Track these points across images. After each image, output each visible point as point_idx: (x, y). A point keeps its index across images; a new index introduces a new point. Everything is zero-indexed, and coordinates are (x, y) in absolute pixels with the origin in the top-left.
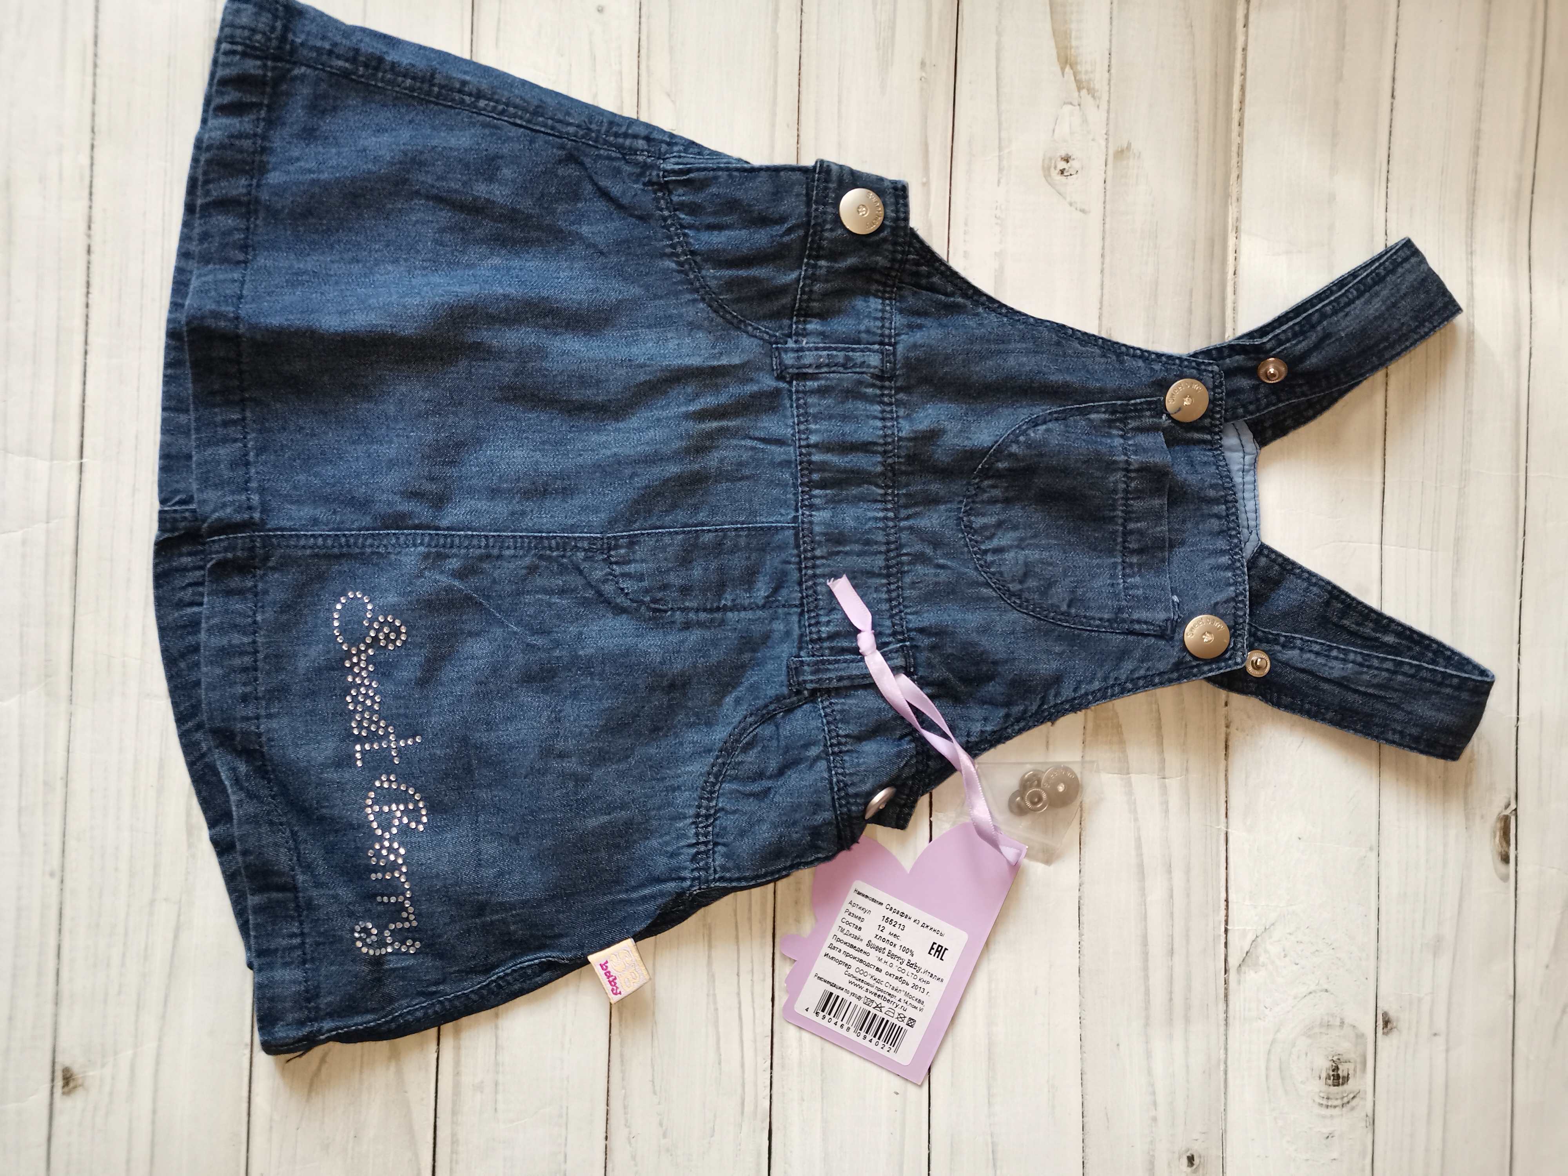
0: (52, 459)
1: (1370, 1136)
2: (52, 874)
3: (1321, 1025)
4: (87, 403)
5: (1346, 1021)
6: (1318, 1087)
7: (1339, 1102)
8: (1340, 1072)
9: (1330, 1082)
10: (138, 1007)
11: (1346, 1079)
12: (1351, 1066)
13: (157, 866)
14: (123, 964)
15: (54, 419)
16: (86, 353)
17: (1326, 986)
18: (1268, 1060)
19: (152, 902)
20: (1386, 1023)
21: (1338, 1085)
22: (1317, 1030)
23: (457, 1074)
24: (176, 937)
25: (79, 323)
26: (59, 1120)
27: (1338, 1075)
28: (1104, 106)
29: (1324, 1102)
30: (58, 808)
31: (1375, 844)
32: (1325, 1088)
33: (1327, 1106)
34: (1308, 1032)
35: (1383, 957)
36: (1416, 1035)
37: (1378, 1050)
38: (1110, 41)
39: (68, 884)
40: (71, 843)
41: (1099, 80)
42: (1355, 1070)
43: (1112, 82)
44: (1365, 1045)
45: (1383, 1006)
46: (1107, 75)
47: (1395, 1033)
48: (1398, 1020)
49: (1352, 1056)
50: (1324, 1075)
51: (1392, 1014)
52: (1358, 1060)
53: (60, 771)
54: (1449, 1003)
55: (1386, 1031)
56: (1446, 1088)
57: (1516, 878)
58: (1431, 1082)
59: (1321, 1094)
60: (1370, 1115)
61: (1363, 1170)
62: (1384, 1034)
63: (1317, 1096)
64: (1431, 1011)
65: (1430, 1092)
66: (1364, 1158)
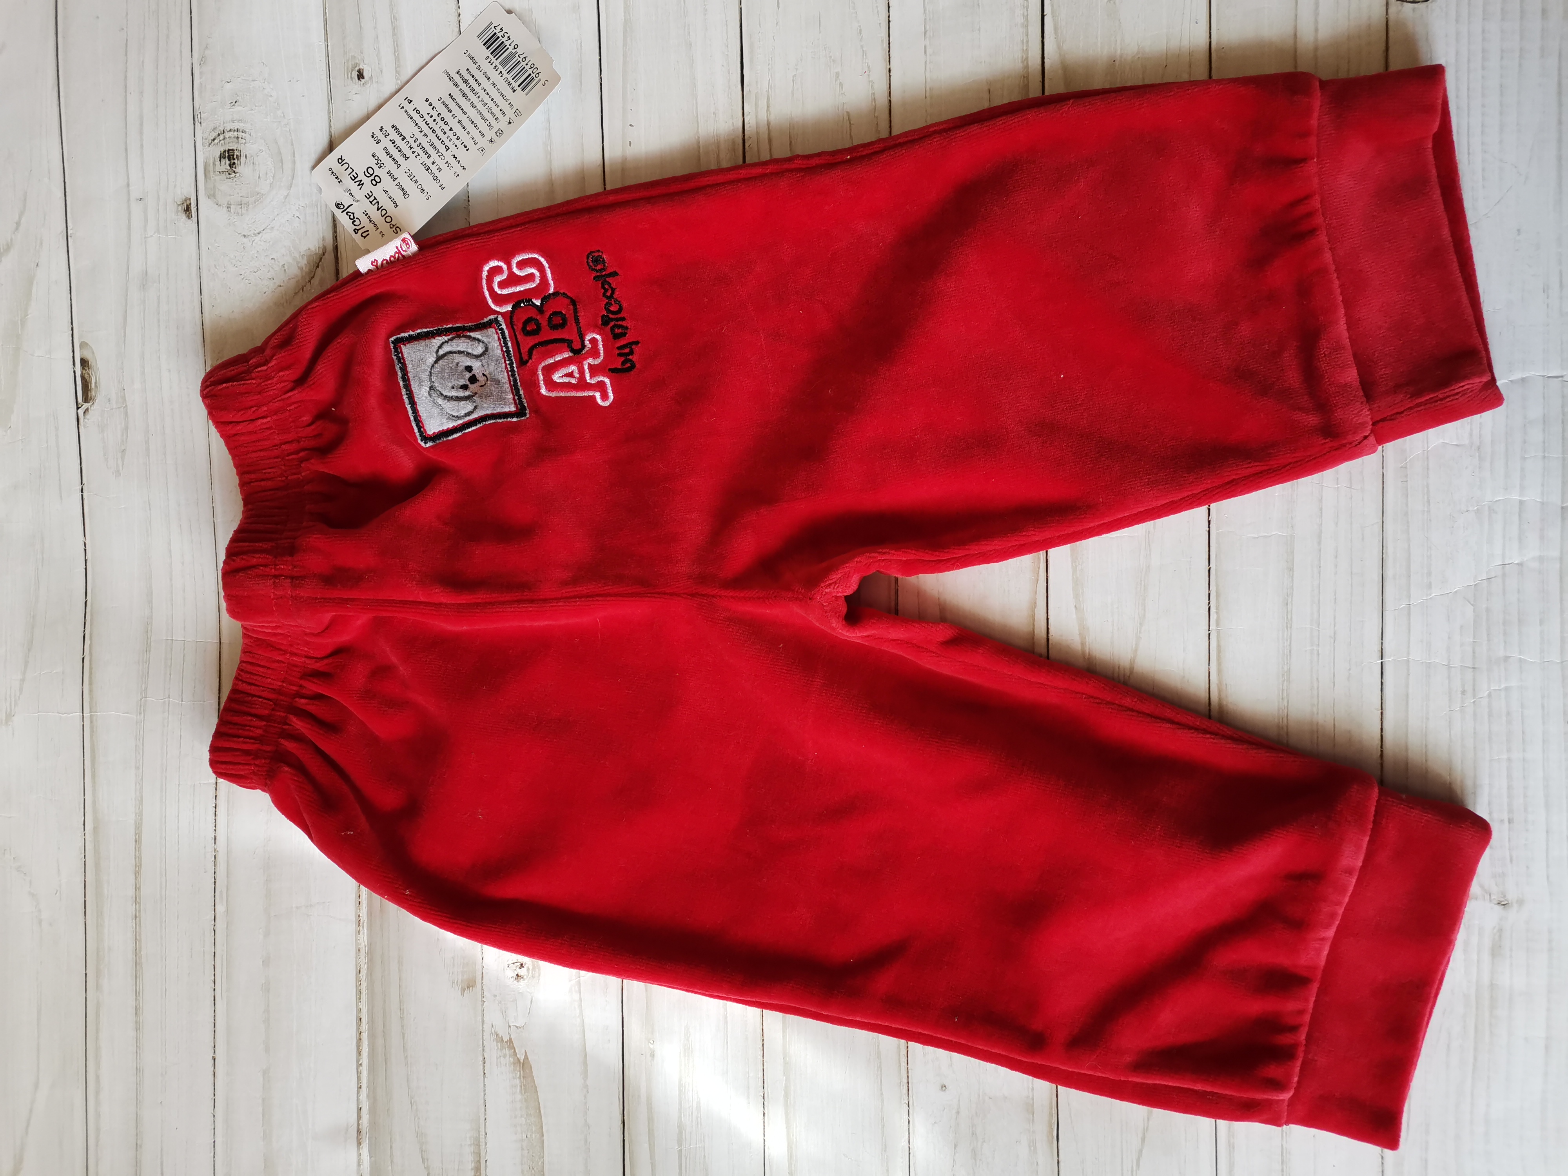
1: (196, 105)
3: (247, 204)
5: (225, 209)
6: (247, 148)
7: (227, 135)
8: (228, 162)
9: (236, 153)
11: (222, 157)
12: (218, 168)
17: (245, 240)
18: (294, 170)
20: (188, 209)
21: (229, 150)
27: (229, 160)
28: (487, 1027)
29: (240, 134)
32: (241, 147)
33: (238, 130)
34: (259, 197)
35: (195, 269)
36: (158, 198)
37: (193, 184)
38: (485, 1085)
41: (493, 1051)
42: (214, 164)
43: (481, 1049)
44: (206, 188)
45: (192, 224)
46: (486, 1055)
47: (179, 198)
48: (177, 211)
49: (218, 178)
50: (243, 159)
51: (183, 217)
52: (212, 174)
54: (129, 228)
55: (188, 202)
56: (126, 150)
57: (73, 346)
58: (142, 154)
59: (244, 141)
60: (197, 124)
61: (201, 73)
62: (190, 199)
63: (248, 139)
64: (146, 220)
65: (142, 146)
66: (201, 84)
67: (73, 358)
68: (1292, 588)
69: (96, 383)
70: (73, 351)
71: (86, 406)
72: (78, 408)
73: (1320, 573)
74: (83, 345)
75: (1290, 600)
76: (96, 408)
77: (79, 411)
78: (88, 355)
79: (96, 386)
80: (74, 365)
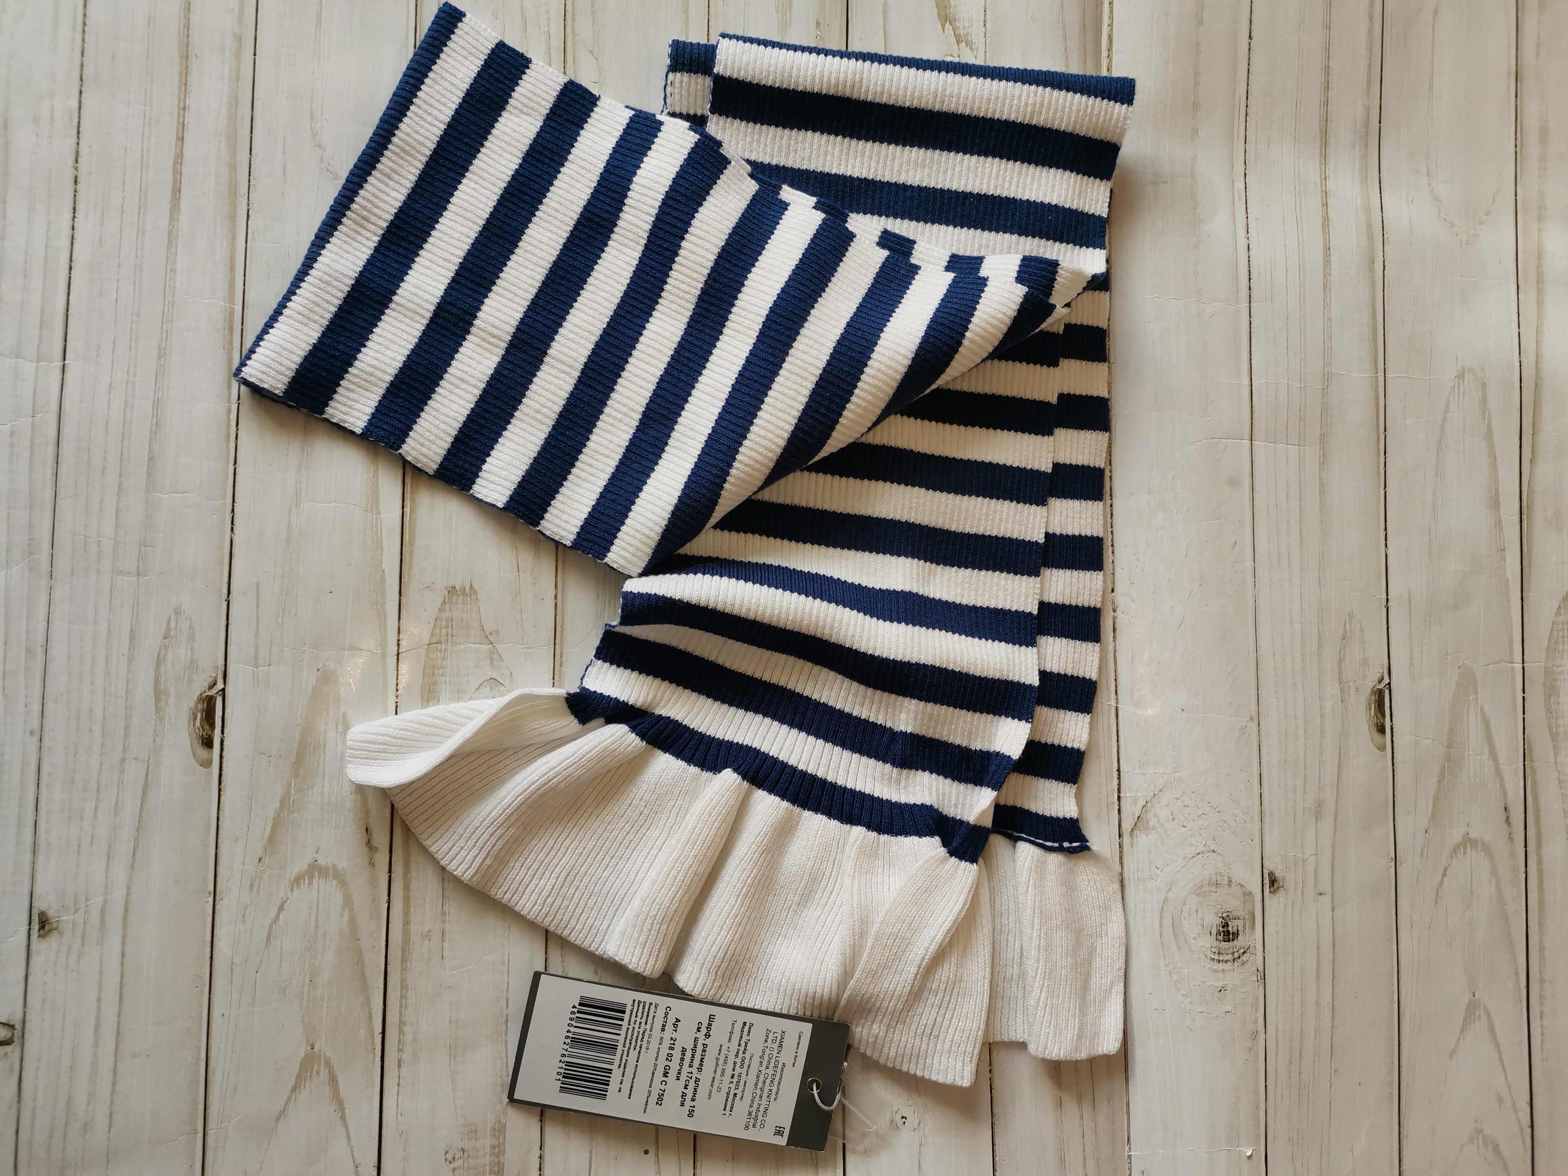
0: (38, 361)
1: (1261, 989)
2: (32, 733)
3: (1210, 884)
4: (70, 312)
5: (1234, 880)
6: (1209, 942)
7: (1230, 957)
8: (1230, 928)
9: (1221, 938)
10: (109, 858)
11: (1236, 935)
12: (1240, 923)
13: (127, 728)
14: (95, 818)
15: (41, 327)
16: (71, 269)
17: (1213, 848)
18: (1161, 918)
19: (123, 760)
20: (1273, 881)
21: (1229, 941)
22: (1206, 889)
23: (406, 923)
24: (144, 793)
25: (65, 243)
26: (35, 960)
27: (1228, 931)
28: (981, 56)
29: (1216, 957)
30: (39, 674)
31: (1255, 714)
32: (1215, 943)
33: (1219, 961)
34: (1198, 891)
35: (1267, 821)
36: (1302, 894)
37: (1267, 908)
39: (46, 742)
40: (50, 705)
41: (977, 34)
42: (1244, 926)
43: (988, 36)
44: (1254, 903)
45: (1269, 866)
46: (983, 29)
47: (1281, 892)
48: (1284, 878)
49: (1241, 913)
50: (1214, 931)
51: (1278, 874)
52: (1247, 917)
53: (41, 640)
54: (1333, 865)
55: (1272, 889)
56: (1334, 945)
57: (1393, 747)
58: (1318, 939)
59: (1213, 950)
60: (1261, 969)
61: (1256, 1022)
62: (1270, 892)
63: (1209, 951)
64: (1316, 872)
65: (1318, 948)
66: (1256, 1011)
67: (1392, 736)
68: (151, 440)
69: (1370, 709)
70: (1392, 742)
71: (1381, 686)
72: (1389, 684)
73: (122, 453)
74: (1382, 748)
75: (154, 428)
76: (1370, 683)
77: (1388, 681)
78: (1378, 737)
79: (1370, 705)
80: (1392, 728)
